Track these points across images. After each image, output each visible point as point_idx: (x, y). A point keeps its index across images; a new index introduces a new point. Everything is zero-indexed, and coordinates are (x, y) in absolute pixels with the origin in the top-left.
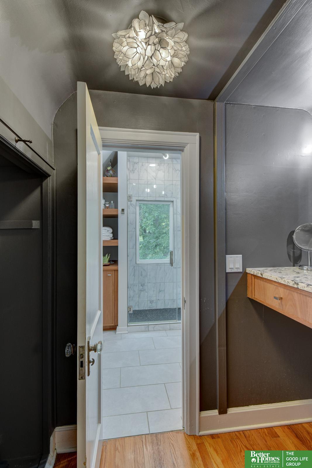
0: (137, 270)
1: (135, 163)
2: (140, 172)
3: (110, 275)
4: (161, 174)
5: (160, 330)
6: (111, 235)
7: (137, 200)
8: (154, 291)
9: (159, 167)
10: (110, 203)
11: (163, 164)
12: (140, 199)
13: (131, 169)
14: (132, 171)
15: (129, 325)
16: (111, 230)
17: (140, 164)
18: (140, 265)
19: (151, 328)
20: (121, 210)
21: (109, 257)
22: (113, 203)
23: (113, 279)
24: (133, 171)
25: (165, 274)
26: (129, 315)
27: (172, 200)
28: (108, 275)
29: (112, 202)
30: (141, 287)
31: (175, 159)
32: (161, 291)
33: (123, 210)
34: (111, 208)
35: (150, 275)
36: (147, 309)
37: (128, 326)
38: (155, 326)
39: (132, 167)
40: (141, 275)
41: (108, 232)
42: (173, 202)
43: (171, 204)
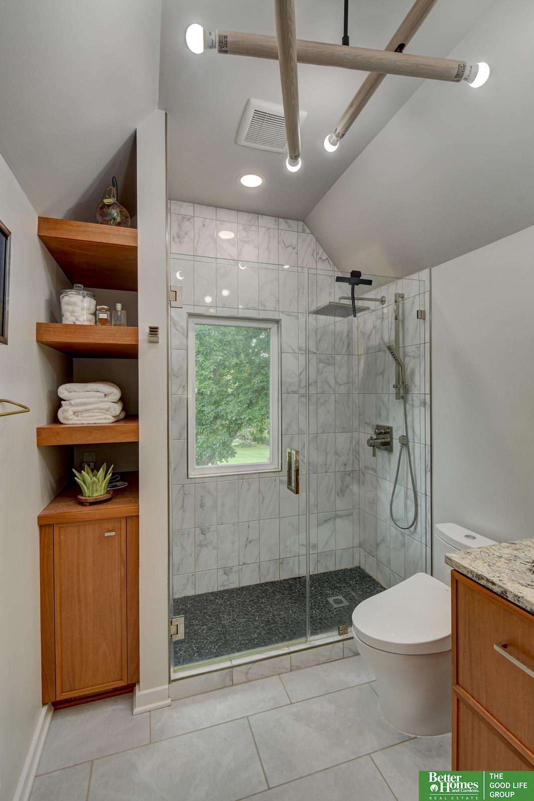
0: (190, 494)
1: (184, 218)
2: (198, 242)
3: (113, 534)
4: (250, 252)
5: (263, 677)
6: (117, 409)
7: (191, 315)
8: (233, 543)
9: (244, 234)
10: (112, 309)
11: (254, 228)
12: (198, 310)
13: (174, 233)
14: (176, 239)
15: (174, 676)
16: (115, 393)
17: (198, 222)
18: (197, 481)
19: (238, 675)
20: (148, 330)
21: (109, 476)
22: (122, 310)
23: (123, 544)
24: (178, 238)
25: (261, 498)
26: (172, 647)
27: (276, 317)
28: (107, 534)
29: (119, 306)
30: (202, 537)
31: (283, 218)
32: (250, 542)
33: (154, 331)
34: (115, 325)
35: (223, 505)
36: (215, 590)
37: (170, 681)
38: (250, 669)
39: (175, 228)
40: (202, 506)
41: (106, 399)
42: (277, 322)
43: (274, 327)
